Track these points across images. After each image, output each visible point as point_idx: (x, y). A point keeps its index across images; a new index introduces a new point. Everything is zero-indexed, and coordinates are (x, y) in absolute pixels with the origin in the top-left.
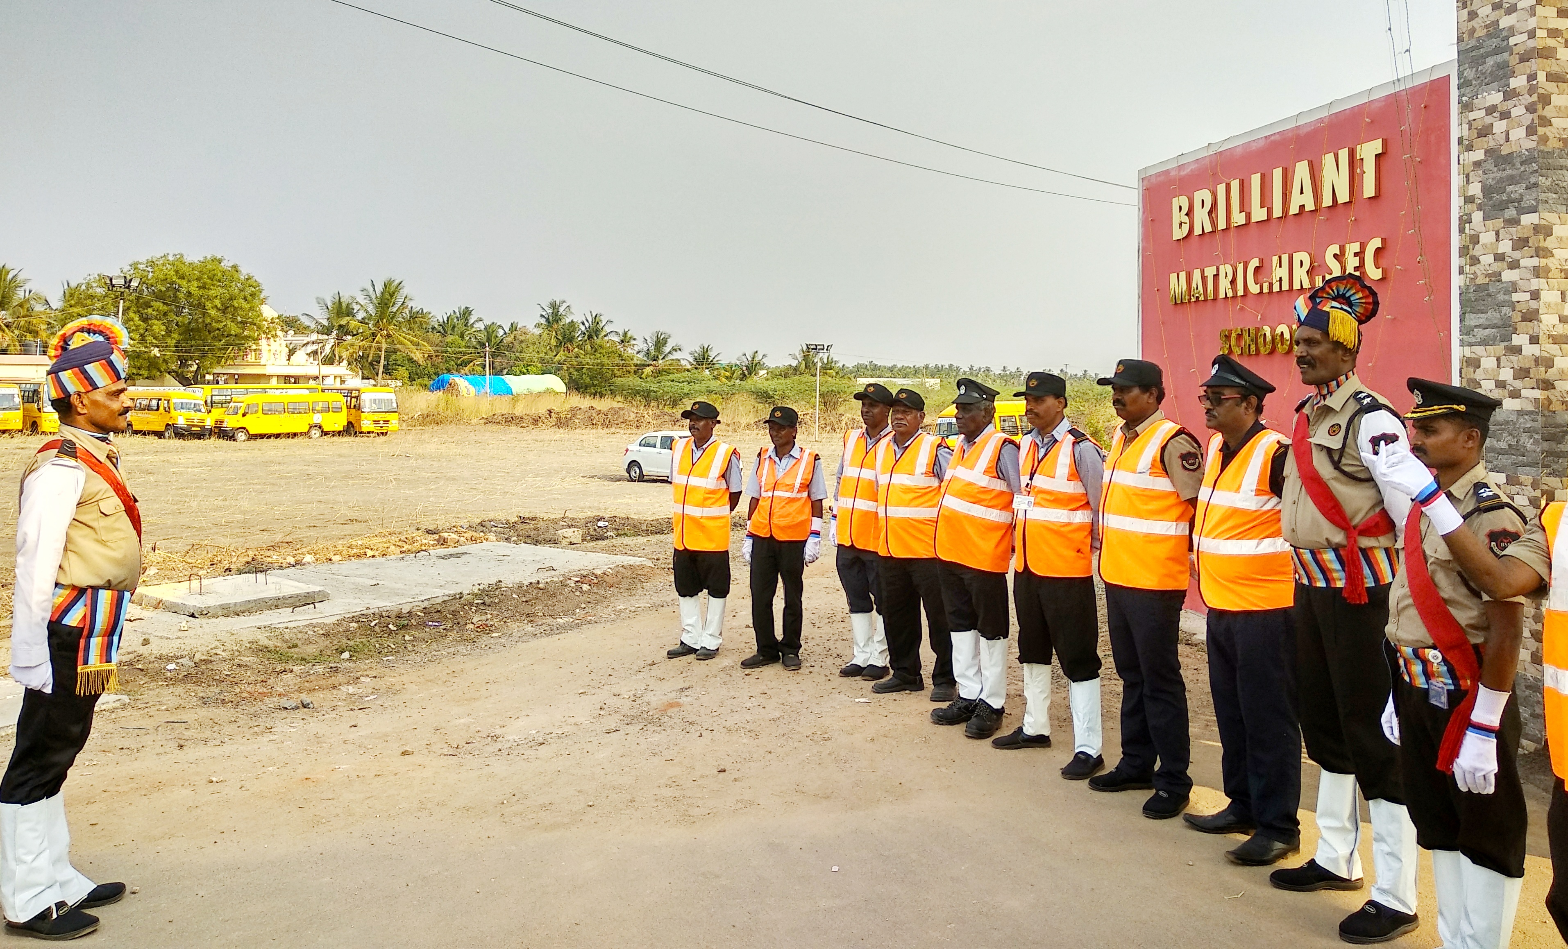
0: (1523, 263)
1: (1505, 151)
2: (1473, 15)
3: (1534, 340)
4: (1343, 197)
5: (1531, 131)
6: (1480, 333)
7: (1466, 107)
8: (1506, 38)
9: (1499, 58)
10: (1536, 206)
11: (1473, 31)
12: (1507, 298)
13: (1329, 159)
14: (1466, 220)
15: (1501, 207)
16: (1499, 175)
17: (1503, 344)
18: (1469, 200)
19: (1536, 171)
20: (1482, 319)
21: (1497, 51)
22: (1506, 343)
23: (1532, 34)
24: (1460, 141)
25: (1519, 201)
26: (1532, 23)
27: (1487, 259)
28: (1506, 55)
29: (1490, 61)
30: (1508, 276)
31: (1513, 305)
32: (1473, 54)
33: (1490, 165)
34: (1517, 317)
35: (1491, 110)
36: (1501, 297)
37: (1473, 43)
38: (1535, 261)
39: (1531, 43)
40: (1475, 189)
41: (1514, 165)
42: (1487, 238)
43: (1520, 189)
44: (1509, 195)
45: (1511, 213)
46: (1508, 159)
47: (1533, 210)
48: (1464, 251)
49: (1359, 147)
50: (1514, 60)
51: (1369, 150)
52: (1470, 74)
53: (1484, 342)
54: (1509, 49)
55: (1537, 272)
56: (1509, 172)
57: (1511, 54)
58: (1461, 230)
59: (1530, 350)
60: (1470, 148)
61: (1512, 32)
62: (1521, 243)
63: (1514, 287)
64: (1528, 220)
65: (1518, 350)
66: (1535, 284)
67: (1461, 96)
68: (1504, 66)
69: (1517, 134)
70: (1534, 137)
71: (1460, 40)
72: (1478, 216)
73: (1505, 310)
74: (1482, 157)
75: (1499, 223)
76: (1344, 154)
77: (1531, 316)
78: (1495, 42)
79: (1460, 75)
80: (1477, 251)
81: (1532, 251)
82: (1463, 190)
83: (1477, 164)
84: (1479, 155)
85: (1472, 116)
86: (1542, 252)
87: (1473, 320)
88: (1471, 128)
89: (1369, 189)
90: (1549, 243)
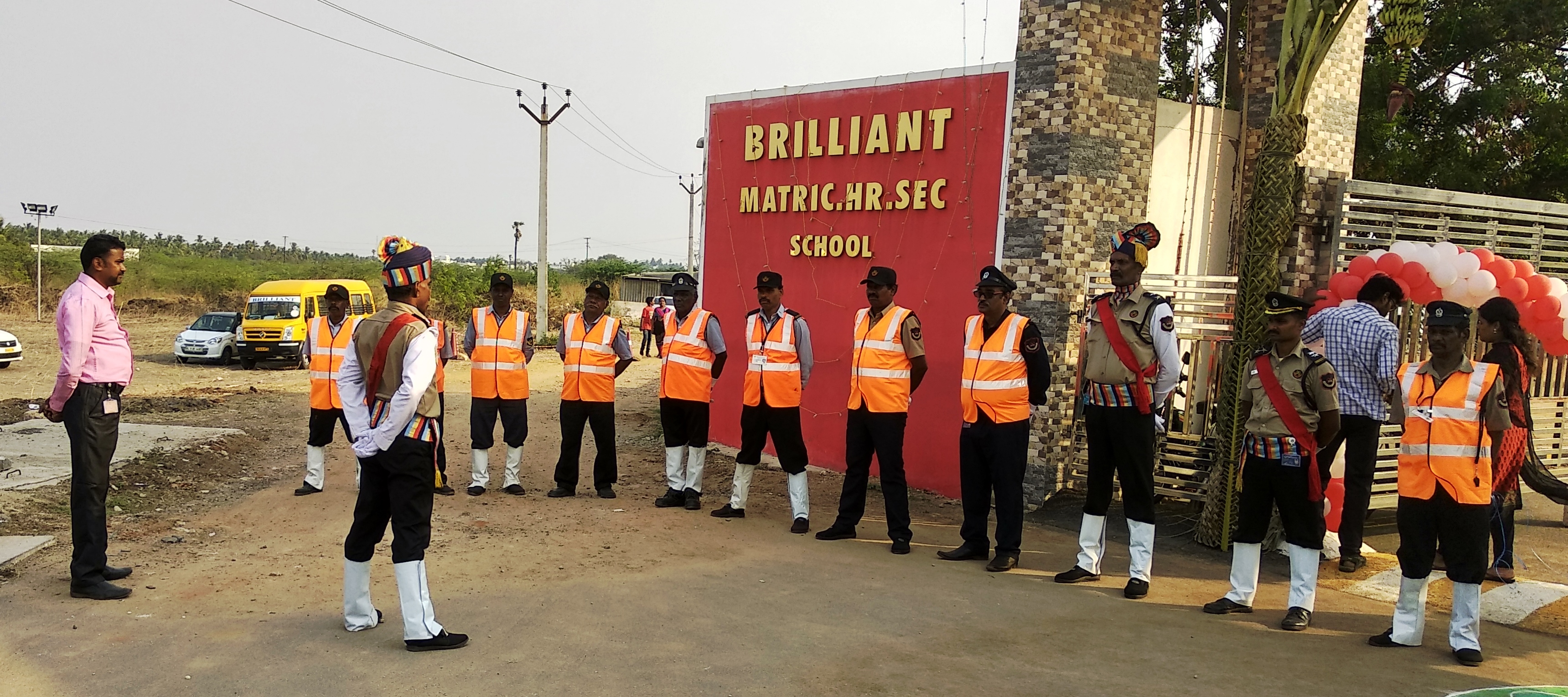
0: (1053, 206)
1: (1047, 131)
2: (1031, 34)
3: (1057, 257)
4: (915, 145)
5: (1067, 121)
6: (1018, 250)
7: (1020, 97)
8: (1055, 56)
9: (1048, 68)
10: (1067, 171)
11: (1030, 45)
12: (1040, 228)
13: (904, 117)
14: (1013, 173)
15: (1041, 168)
16: (1042, 146)
17: (1034, 259)
18: (1018, 160)
19: (1069, 148)
20: (1020, 240)
21: (1046, 63)
22: (1037, 258)
23: (1073, 56)
24: (1014, 119)
25: (1055, 165)
26: (1074, 49)
27: (1027, 202)
28: (1053, 66)
29: (1041, 69)
30: (1042, 214)
31: (1044, 234)
32: (1029, 61)
33: (1035, 139)
34: (1046, 241)
35: (1039, 102)
36: (1036, 228)
37: (1029, 53)
38: (1061, 206)
39: (1072, 63)
40: (1023, 154)
41: (1052, 142)
42: (1029, 187)
43: (1056, 158)
44: (1047, 161)
45: (1048, 173)
46: (1049, 137)
47: (1065, 173)
48: (1010, 195)
49: (931, 111)
50: (1059, 71)
51: (940, 116)
52: (1024, 74)
53: (1021, 256)
54: (1056, 64)
55: (1063, 213)
56: (1048, 145)
57: (1057, 67)
58: (1010, 181)
59: (1053, 263)
60: (1021, 125)
61: (1059, 51)
62: (1053, 194)
63: (1046, 221)
64: (1058, 178)
65: (1046, 262)
66: (1061, 221)
67: (1016, 89)
68: (1051, 73)
69: (1057, 121)
70: (1069, 125)
71: (1019, 49)
72: (1023, 173)
73: (1037, 236)
74: (1030, 133)
75: (1039, 178)
76: (918, 115)
77: (1057, 241)
78: (1045, 56)
79: (1017, 74)
80: (1021, 196)
81: (1061, 200)
82: (1013, 155)
83: (1026, 137)
84: (1028, 131)
85: (1024, 104)
86: (1065, 201)
87: (1012, 241)
88: (1022, 112)
89: (938, 143)
90: (1071, 195)
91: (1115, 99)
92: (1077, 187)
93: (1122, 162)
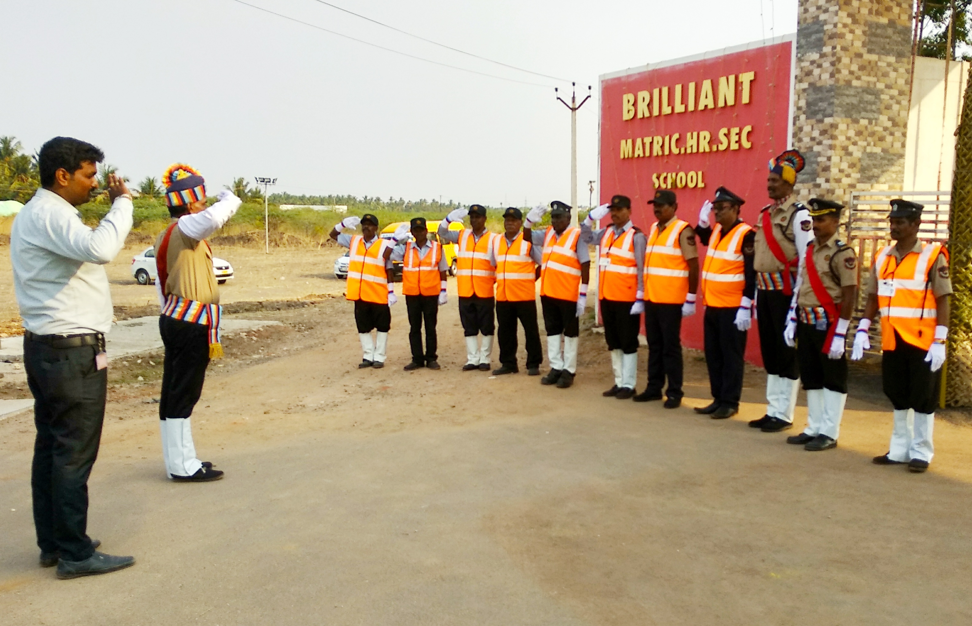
0: (824, 142)
1: (819, 84)
2: (806, 11)
3: (827, 181)
4: (731, 102)
5: (832, 75)
7: (800, 60)
8: (823, 26)
9: (818, 35)
10: (832, 114)
11: (805, 19)
12: (815, 159)
13: (723, 80)
14: (796, 118)
15: (815, 113)
16: (815, 97)
17: (811, 183)
18: (799, 108)
19: (833, 96)
21: (817, 32)
22: (813, 182)
23: (835, 25)
24: (796, 77)
25: (824, 110)
26: (836, 19)
27: (806, 139)
28: (822, 35)
29: (814, 37)
30: (816, 148)
31: (818, 163)
32: (805, 31)
33: (810, 91)
34: (819, 169)
35: (813, 62)
36: (812, 159)
37: (805, 25)
38: (830, 142)
39: (835, 30)
40: (802, 103)
41: (822, 92)
42: (807, 128)
43: (825, 105)
44: (819, 107)
45: (820, 116)
46: (820, 89)
47: (831, 116)
48: (795, 135)
49: (740, 75)
50: (826, 38)
51: (746, 78)
52: (803, 42)
54: (824, 32)
55: (831, 147)
56: (820, 95)
57: (825, 34)
58: (794, 124)
59: (825, 186)
60: (801, 81)
61: (825, 22)
62: (823, 132)
63: (819, 154)
64: (828, 120)
65: (819, 186)
66: (830, 153)
67: (797, 53)
68: (820, 40)
69: (826, 76)
70: (833, 79)
71: (799, 23)
72: (803, 117)
73: (814, 166)
74: (807, 87)
75: (813, 121)
76: (732, 78)
77: (826, 169)
78: (816, 27)
79: (798, 42)
80: (802, 135)
81: (830, 137)
82: (796, 103)
83: (804, 90)
84: (806, 85)
85: (803, 64)
86: (833, 137)
88: (802, 71)
89: (745, 99)
90: (837, 133)
91: (874, 57)
92: (842, 127)
93: (882, 107)
